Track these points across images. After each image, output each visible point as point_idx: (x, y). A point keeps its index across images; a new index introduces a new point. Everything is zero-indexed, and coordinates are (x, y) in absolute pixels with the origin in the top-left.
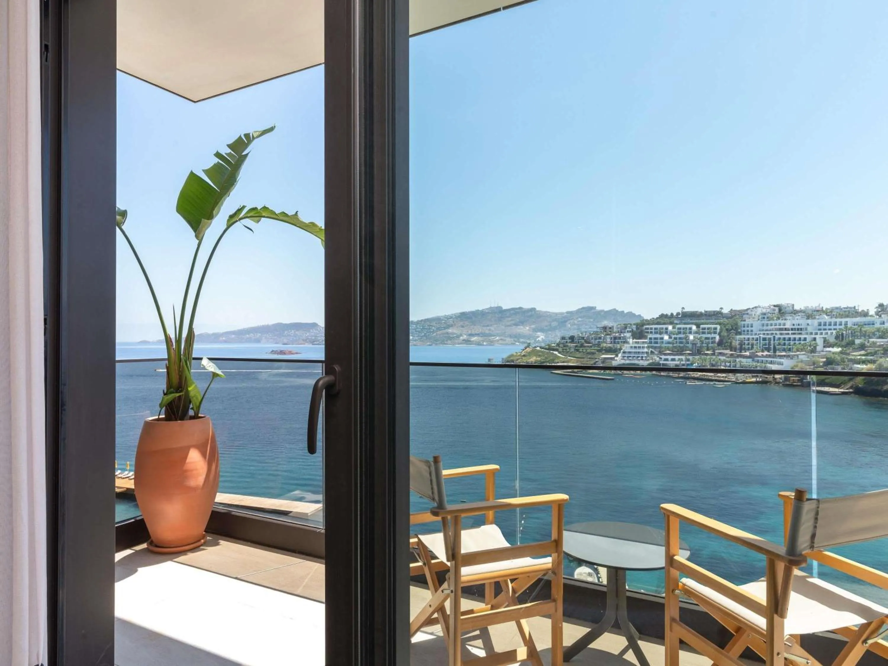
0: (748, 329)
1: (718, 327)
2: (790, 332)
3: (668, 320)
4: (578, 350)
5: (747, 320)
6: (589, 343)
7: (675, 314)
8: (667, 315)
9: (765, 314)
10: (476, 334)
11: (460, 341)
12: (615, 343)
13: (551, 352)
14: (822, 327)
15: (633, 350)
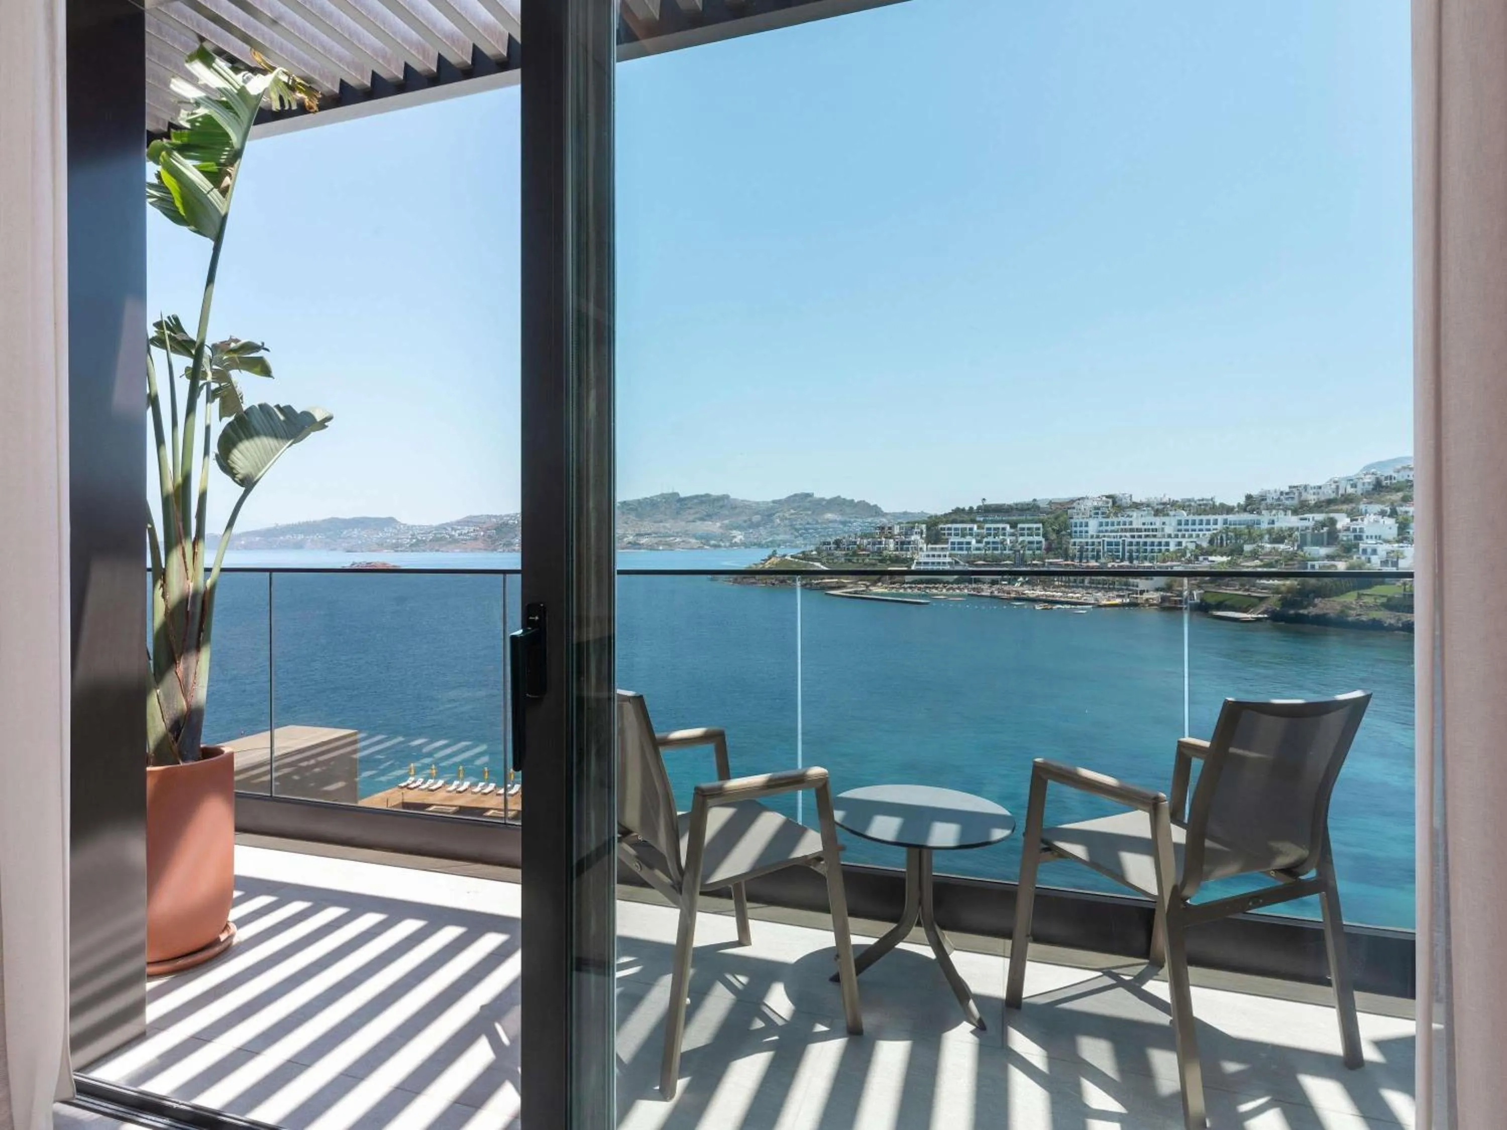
0: (1081, 529)
1: (1040, 525)
2: (1143, 534)
3: (966, 516)
4: (850, 561)
5: (1075, 517)
6: (864, 550)
7: (975, 508)
8: (963, 510)
9: (1098, 508)
10: (646, 534)
11: (624, 545)
12: (902, 549)
13: (811, 563)
14: (1183, 527)
15: (931, 560)
